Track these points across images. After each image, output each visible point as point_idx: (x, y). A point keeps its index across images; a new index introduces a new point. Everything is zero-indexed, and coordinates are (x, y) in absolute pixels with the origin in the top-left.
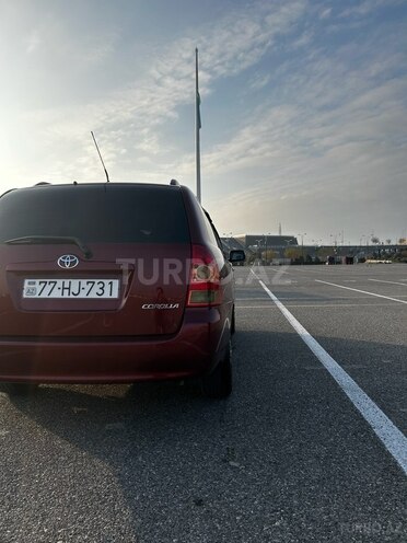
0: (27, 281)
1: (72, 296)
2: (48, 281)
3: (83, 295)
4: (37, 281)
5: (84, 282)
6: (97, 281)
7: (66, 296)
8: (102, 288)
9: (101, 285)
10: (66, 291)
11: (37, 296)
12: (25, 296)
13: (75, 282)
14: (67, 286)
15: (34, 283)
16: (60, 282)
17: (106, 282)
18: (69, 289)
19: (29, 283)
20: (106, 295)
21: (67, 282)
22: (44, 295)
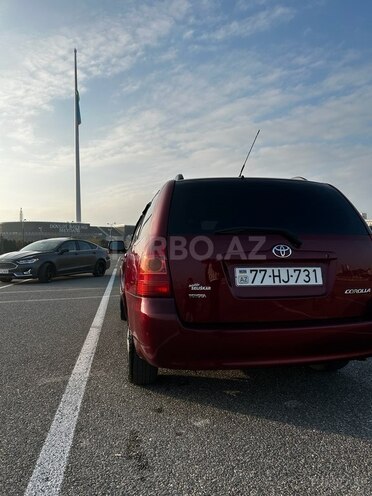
0: (237, 270)
1: (283, 283)
2: (258, 269)
3: (292, 282)
4: (248, 270)
5: (291, 270)
6: (302, 269)
7: (277, 283)
8: (307, 276)
9: (307, 273)
10: (277, 279)
11: (250, 284)
12: (238, 284)
13: (283, 271)
14: (276, 273)
15: (245, 272)
16: (269, 270)
17: (311, 269)
18: (279, 276)
19: (240, 272)
20: (312, 282)
21: (276, 270)
22: (257, 283)
